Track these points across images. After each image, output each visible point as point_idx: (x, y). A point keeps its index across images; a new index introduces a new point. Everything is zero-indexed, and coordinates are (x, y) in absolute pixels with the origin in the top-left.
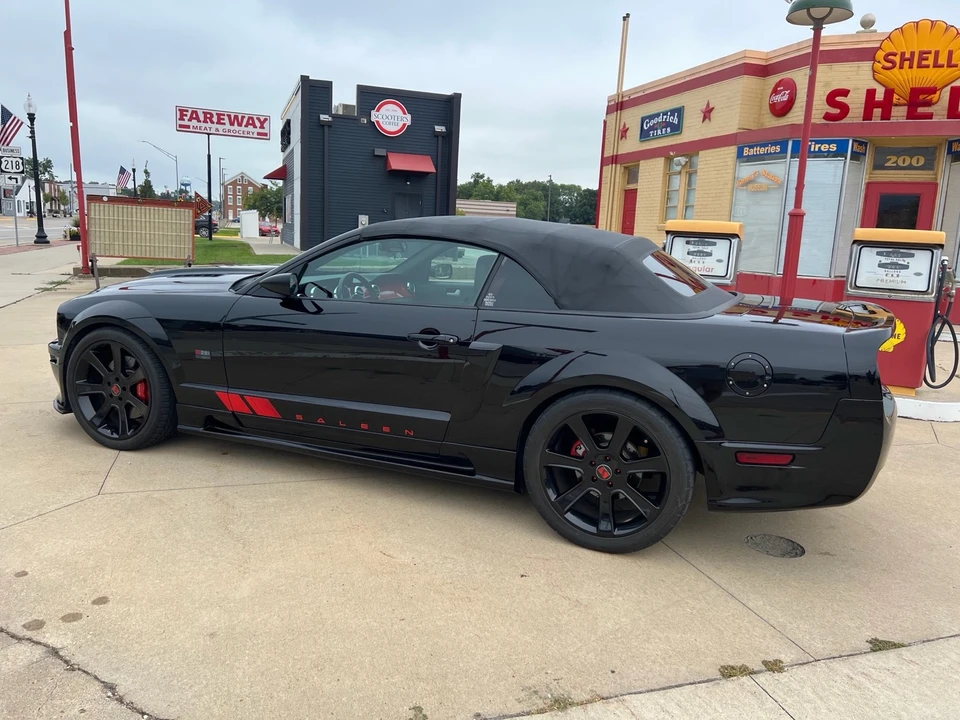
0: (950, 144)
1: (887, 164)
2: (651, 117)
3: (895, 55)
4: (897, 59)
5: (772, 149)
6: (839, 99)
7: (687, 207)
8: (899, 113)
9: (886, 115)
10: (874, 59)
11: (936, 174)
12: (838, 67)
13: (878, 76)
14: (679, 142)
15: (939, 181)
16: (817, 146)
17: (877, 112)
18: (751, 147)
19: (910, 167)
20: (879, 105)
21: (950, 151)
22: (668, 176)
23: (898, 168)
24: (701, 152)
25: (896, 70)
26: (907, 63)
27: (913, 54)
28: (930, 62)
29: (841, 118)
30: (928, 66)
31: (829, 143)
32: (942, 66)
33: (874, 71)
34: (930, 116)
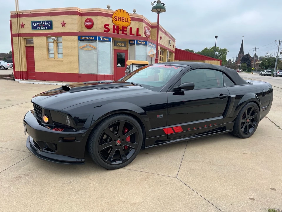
0: (130, 41)
1: (117, 45)
2: (37, 22)
3: (117, 17)
4: (117, 18)
5: (91, 38)
6: (107, 26)
7: (58, 54)
8: (120, 32)
9: (118, 33)
10: (112, 17)
11: (127, 48)
12: (104, 18)
13: (114, 22)
14: (52, 32)
15: (128, 50)
16: (104, 39)
17: (116, 31)
18: (83, 37)
19: (121, 46)
20: (116, 30)
21: (130, 43)
22: (48, 43)
23: (119, 46)
24: (62, 37)
25: (117, 21)
26: (119, 20)
27: (120, 17)
28: (124, 20)
29: (108, 32)
30: (124, 21)
31: (107, 38)
32: (126, 22)
33: (112, 20)
34: (126, 34)
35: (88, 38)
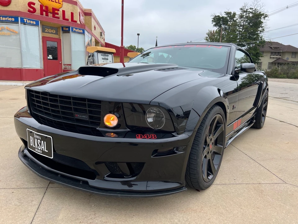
0: (63, 28)
1: (46, 31)
5: (10, 19)
6: (31, 5)
8: (50, 15)
9: (47, 15)
11: (59, 36)
15: (61, 38)
16: (29, 21)
17: (44, 13)
19: (52, 33)
20: (44, 11)
21: (63, 30)
23: (49, 33)
29: (34, 13)
30: (54, 1)
31: (33, 21)
32: (57, 3)
34: (58, 18)
35: (4, 19)
